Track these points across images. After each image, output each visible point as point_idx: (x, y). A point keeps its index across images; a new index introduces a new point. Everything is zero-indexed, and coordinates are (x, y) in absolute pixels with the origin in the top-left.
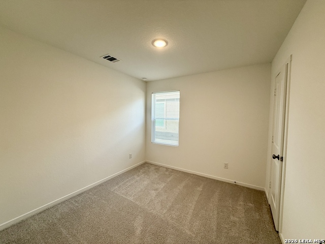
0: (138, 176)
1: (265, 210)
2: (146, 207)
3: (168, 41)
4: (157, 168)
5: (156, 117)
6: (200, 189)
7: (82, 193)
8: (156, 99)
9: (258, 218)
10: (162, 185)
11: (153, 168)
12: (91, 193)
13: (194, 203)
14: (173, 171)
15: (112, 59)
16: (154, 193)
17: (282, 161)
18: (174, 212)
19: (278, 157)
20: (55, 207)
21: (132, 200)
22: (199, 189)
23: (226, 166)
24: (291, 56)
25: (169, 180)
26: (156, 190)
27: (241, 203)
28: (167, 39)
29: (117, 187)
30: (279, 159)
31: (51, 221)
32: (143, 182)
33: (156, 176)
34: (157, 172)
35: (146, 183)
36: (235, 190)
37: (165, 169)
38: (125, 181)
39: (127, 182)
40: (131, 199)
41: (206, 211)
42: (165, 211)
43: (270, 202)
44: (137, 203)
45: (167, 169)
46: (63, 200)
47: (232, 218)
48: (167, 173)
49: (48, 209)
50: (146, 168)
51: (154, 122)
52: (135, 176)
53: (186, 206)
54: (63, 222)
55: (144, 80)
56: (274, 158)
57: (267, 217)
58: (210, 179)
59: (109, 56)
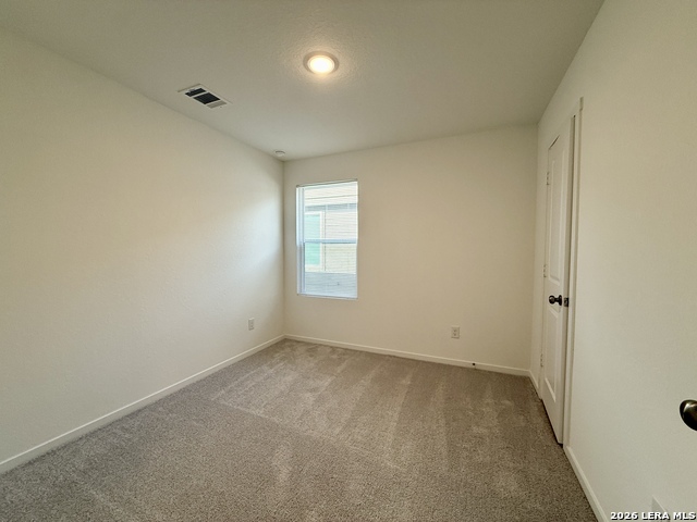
0: (271, 366)
1: (534, 408)
2: (297, 426)
3: (340, 59)
4: (312, 348)
5: (307, 238)
6: (406, 381)
7: (140, 411)
8: (306, 205)
9: (523, 424)
10: (327, 381)
11: (301, 349)
12: (161, 409)
13: (399, 409)
14: (347, 351)
15: (208, 99)
16: (309, 398)
17: (567, 305)
18: (357, 430)
19: (559, 300)
20: (71, 447)
21: (263, 416)
22: (404, 382)
23: (456, 333)
24: (582, 99)
25: (339, 369)
26: (314, 390)
27: (489, 401)
28: (337, 55)
29: (223, 392)
30: (560, 304)
31: (61, 478)
32: (282, 378)
33: (312, 365)
34: (311, 356)
35: (289, 378)
36: (476, 379)
37: (329, 350)
38: (242, 378)
39: (247, 379)
40: (259, 412)
41: (423, 421)
42: (337, 430)
43: (541, 395)
44: (275, 419)
45: (334, 349)
46: (92, 429)
47: (475, 429)
48: (335, 357)
49: (52, 453)
50: (288, 350)
51: (302, 249)
52: (265, 367)
53: (382, 417)
54: (95, 476)
55: (280, 155)
56: (552, 302)
57: (539, 421)
58: (424, 362)
59: (201, 91)
